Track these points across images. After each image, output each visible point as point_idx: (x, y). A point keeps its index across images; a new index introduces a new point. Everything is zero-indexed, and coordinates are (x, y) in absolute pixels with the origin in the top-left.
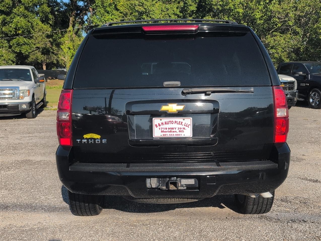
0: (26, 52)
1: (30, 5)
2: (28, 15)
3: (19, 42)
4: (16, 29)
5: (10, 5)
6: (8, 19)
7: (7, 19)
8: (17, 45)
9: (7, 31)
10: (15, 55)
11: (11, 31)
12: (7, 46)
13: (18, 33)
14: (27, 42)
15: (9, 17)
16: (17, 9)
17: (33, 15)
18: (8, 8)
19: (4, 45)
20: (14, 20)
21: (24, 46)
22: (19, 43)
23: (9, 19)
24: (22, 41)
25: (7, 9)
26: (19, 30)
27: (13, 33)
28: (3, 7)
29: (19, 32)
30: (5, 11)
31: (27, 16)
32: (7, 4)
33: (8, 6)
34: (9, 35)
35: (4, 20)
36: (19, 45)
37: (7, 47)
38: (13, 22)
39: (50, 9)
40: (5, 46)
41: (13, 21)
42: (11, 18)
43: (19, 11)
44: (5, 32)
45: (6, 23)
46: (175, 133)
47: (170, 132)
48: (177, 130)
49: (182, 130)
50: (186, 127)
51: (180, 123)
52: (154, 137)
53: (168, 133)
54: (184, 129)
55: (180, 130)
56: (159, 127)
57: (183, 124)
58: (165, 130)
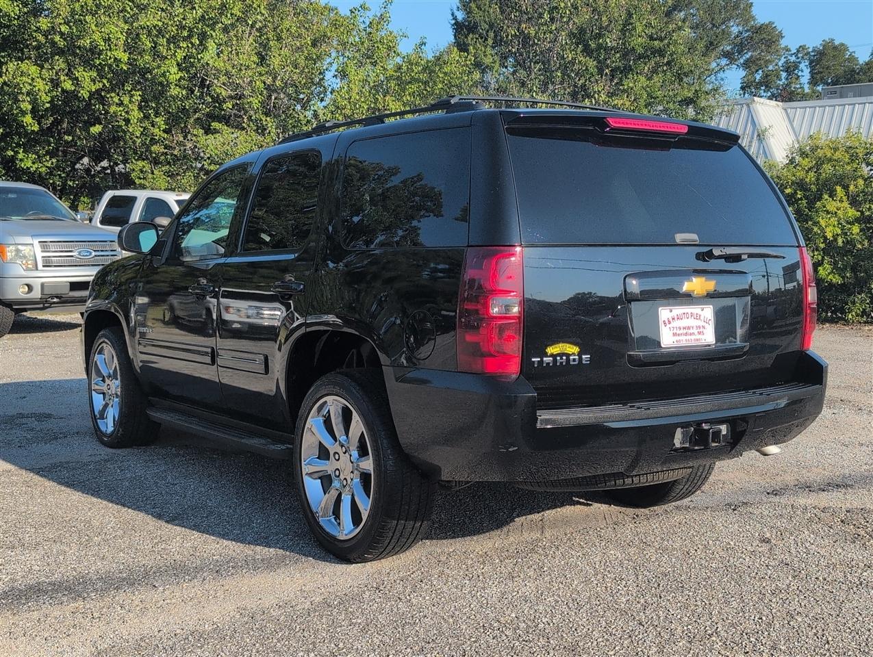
46: (693, 337)
47: (686, 334)
48: (695, 331)
49: (701, 330)
50: (706, 325)
51: (698, 317)
52: (663, 346)
53: (683, 338)
54: (704, 327)
55: (699, 330)
56: (668, 326)
57: (702, 318)
58: (678, 332)
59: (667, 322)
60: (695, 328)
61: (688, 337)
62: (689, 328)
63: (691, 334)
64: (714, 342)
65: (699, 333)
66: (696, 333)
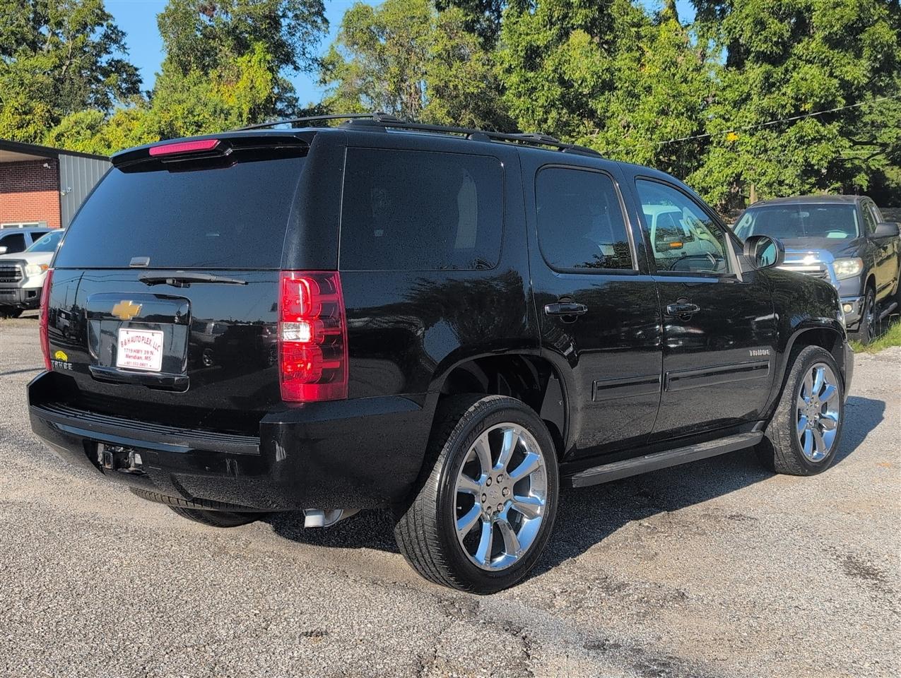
0: (822, 159)
1: (835, 29)
2: (830, 59)
3: (804, 134)
4: (797, 99)
5: (782, 34)
6: (778, 73)
7: (775, 75)
8: (798, 141)
9: (773, 107)
10: (799, 171)
11: (784, 107)
12: (776, 146)
13: (802, 109)
14: (826, 132)
15: (781, 69)
16: (804, 43)
17: (845, 55)
18: (777, 44)
19: (769, 146)
20: (795, 74)
21: (816, 144)
22: (802, 137)
23: (780, 74)
24: (810, 132)
25: (774, 48)
26: (805, 102)
27: (790, 111)
28: (765, 42)
29: (806, 106)
30: (768, 53)
31: (829, 61)
32: (775, 34)
33: (775, 39)
34: (779, 116)
35: (767, 79)
36: (803, 143)
37: (776, 148)
38: (792, 81)
39: (895, 34)
40: (771, 148)
41: (792, 77)
42: (787, 70)
43: (808, 49)
44: (769, 109)
45: (773, 85)
46: (139, 361)
47: (134, 357)
48: (143, 355)
49: (149, 355)
50: (155, 352)
51: (148, 342)
52: (118, 366)
53: (132, 360)
54: (152, 353)
55: (146, 355)
56: (125, 347)
57: (152, 343)
58: (130, 354)
59: (124, 343)
60: (143, 352)
61: (136, 361)
62: (138, 351)
63: (138, 358)
64: (160, 370)
65: (146, 358)
66: (144, 358)
